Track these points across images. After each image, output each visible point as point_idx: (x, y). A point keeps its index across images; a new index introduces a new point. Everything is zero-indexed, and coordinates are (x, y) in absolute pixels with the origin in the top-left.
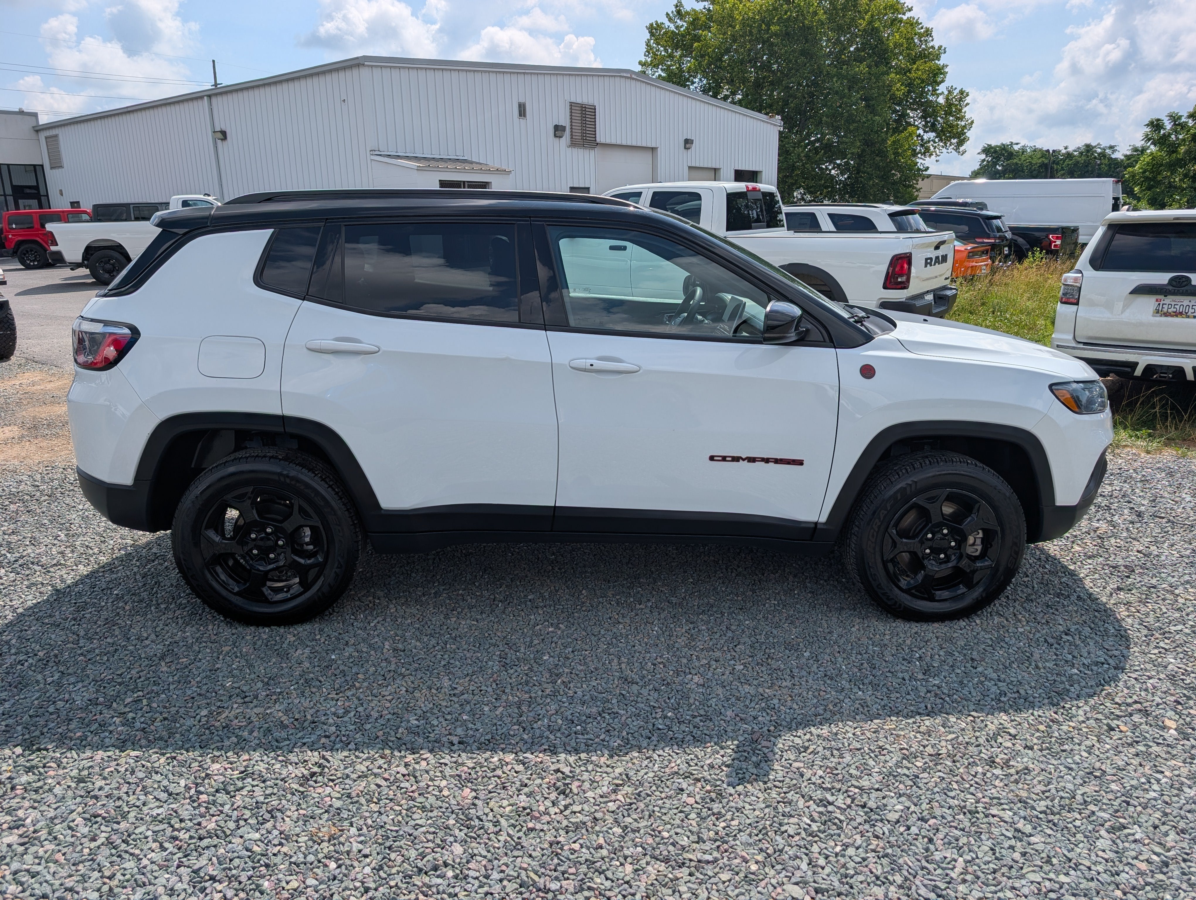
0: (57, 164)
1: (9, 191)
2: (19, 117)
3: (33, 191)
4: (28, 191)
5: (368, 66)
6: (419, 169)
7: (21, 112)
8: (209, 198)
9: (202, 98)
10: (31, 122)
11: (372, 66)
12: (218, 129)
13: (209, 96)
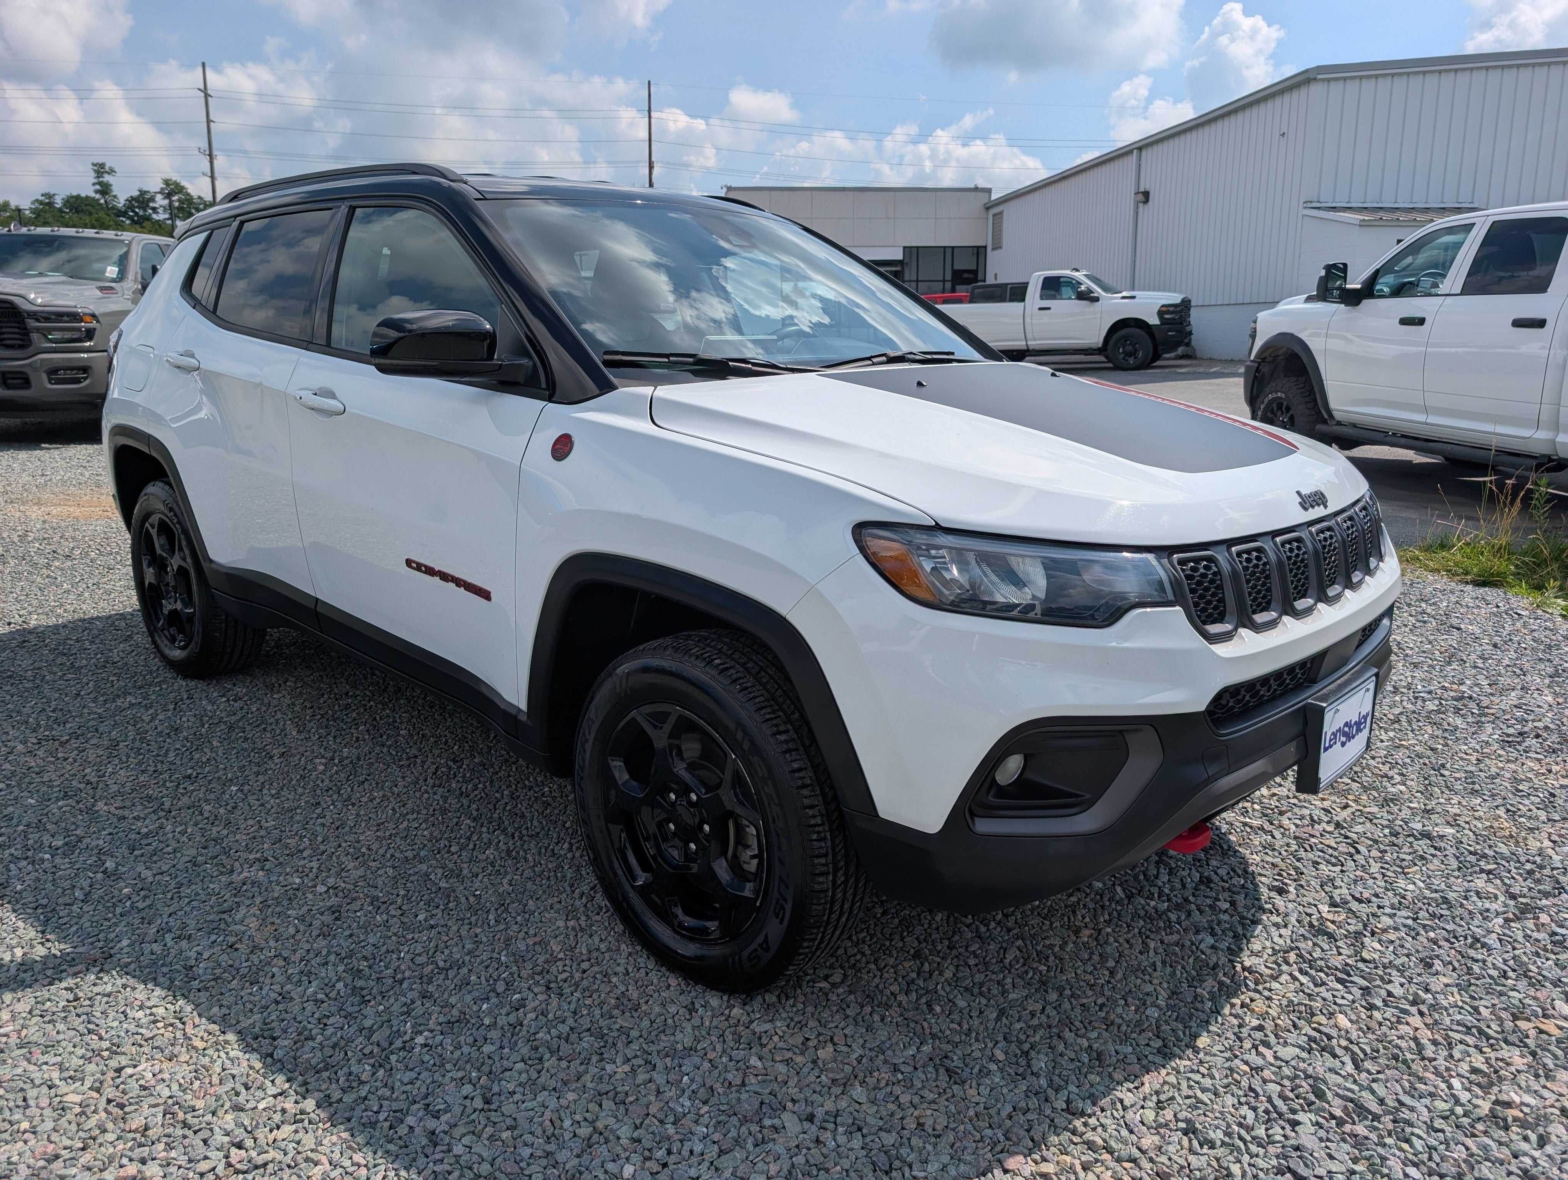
0: (997, 247)
1: (949, 276)
2: (973, 194)
3: (972, 276)
4: (966, 275)
5: (1323, 80)
6: (1363, 224)
7: (976, 189)
8: (1076, 274)
9: (1130, 152)
10: (983, 199)
11: (1329, 80)
12: (1142, 190)
13: (1140, 149)
